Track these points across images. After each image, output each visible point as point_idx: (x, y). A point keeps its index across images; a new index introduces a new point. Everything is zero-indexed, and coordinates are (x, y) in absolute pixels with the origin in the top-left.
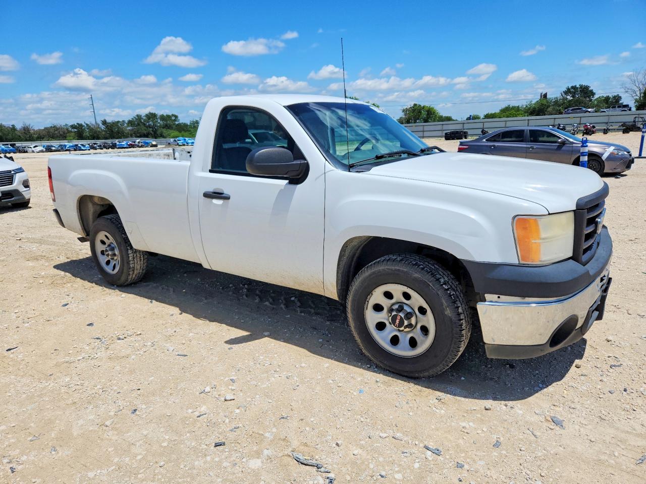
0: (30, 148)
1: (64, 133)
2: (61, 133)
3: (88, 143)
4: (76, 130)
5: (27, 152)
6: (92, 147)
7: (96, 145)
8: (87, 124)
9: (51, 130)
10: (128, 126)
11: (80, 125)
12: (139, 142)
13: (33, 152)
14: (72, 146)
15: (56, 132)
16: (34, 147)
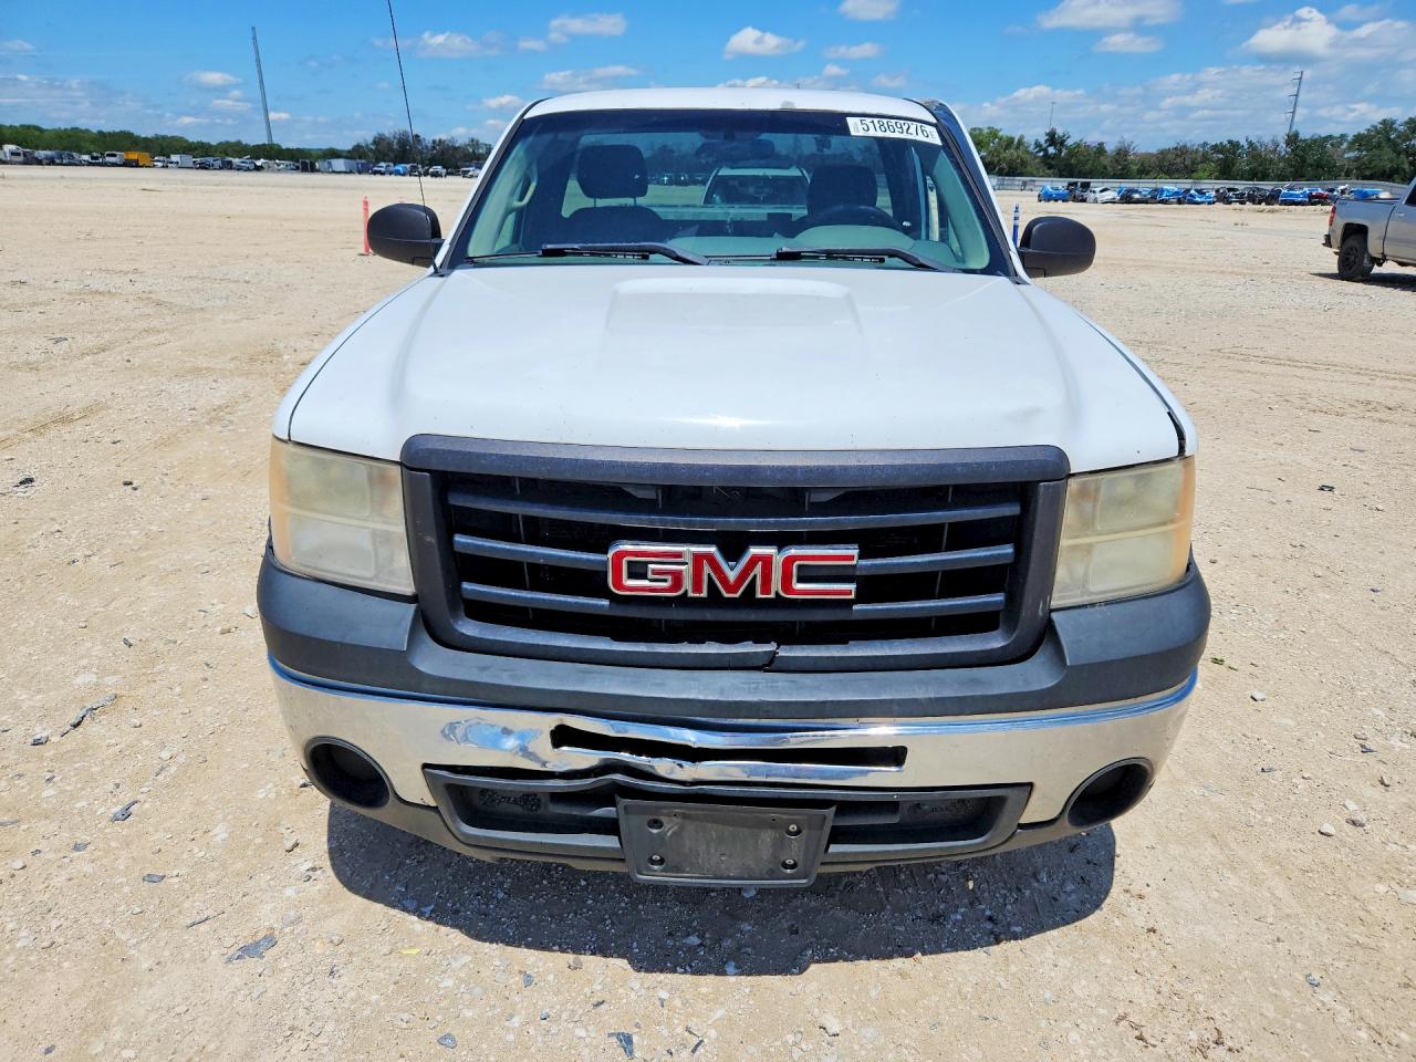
0: (1094, 192)
1: (1193, 163)
2: (1188, 162)
3: (1217, 187)
4: (1221, 156)
5: (1084, 201)
6: (1223, 198)
7: (1231, 194)
8: (1251, 144)
9: (1170, 156)
10: (1350, 149)
11: (1235, 145)
12: (1343, 192)
13: (1096, 201)
14: (1177, 193)
15: (1179, 160)
16: (1102, 191)
